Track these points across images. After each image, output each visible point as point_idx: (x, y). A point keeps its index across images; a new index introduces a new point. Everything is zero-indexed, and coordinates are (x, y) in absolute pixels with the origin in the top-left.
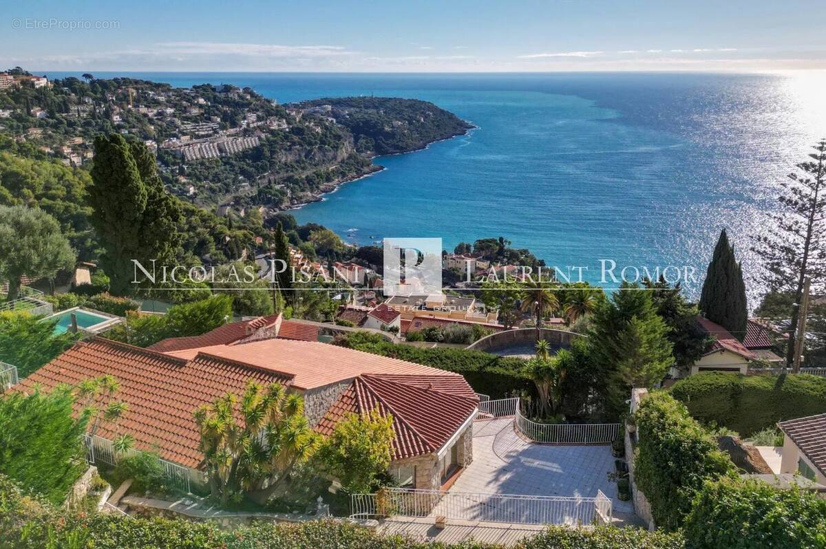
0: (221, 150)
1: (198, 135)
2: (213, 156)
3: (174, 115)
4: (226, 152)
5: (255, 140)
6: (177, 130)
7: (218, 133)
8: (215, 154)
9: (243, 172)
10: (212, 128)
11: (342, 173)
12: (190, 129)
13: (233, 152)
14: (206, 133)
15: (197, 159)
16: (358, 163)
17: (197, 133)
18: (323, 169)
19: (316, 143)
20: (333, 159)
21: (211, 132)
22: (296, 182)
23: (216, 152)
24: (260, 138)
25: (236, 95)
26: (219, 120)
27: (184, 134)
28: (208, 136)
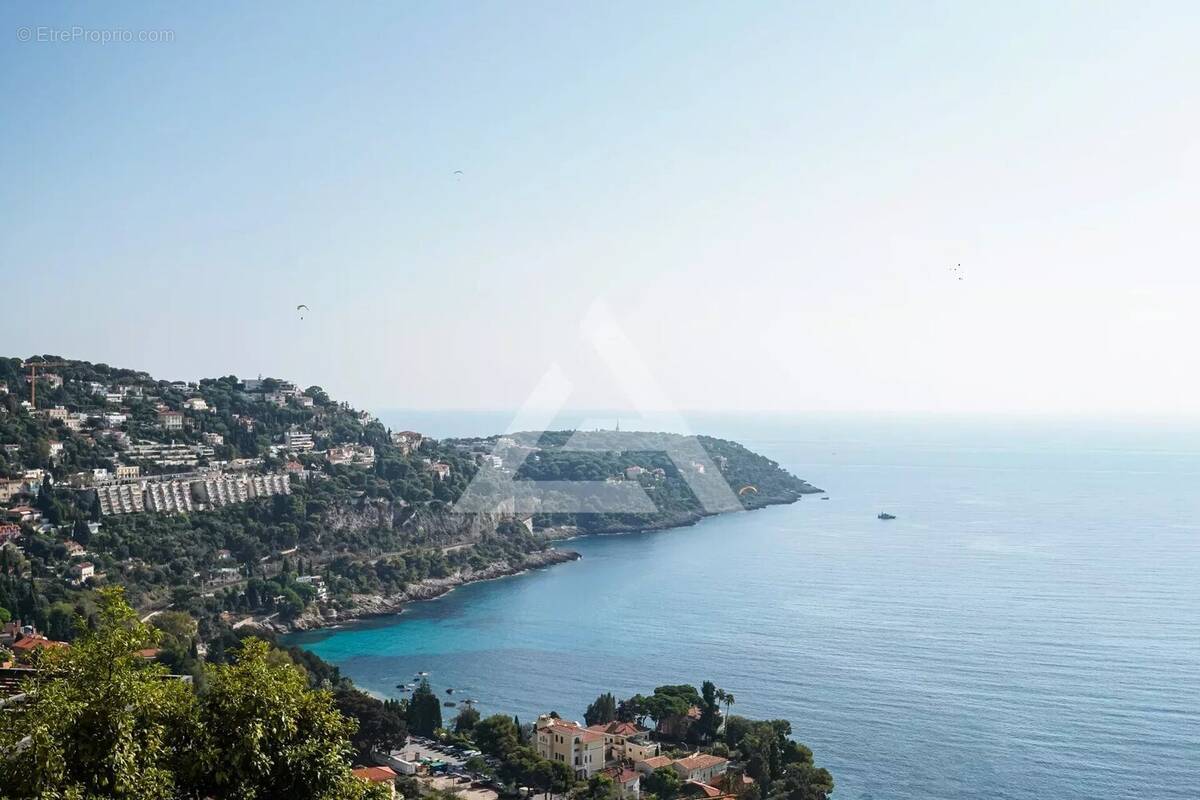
0: (195, 498)
1: (158, 466)
2: (175, 509)
3: (123, 427)
4: (207, 502)
5: (280, 480)
6: (116, 455)
7: (207, 465)
8: (182, 505)
9: (232, 544)
10: (198, 454)
11: (474, 561)
12: (146, 455)
13: (223, 503)
14: (179, 463)
15: (134, 512)
16: (518, 541)
17: (158, 462)
18: (426, 551)
19: (426, 497)
20: (460, 531)
21: (193, 463)
22: (353, 574)
23: (182, 499)
24: (294, 478)
25: (283, 399)
26: (219, 440)
27: (129, 463)
28: (181, 469)
